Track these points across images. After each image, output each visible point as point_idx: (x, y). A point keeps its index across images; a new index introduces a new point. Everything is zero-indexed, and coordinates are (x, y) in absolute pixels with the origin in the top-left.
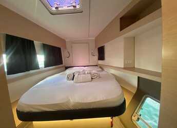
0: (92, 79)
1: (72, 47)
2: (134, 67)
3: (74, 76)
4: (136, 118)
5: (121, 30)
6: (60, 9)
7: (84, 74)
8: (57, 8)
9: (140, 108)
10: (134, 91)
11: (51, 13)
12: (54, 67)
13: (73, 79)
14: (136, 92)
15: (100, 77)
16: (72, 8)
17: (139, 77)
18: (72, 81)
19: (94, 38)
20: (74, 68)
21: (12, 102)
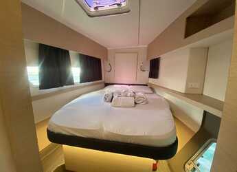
0: (135, 103)
1: (114, 58)
2: (202, 94)
3: (113, 97)
4: (191, 167)
5: (186, 37)
6: (100, 9)
7: (126, 96)
8: (96, 8)
9: (200, 155)
10: (196, 130)
11: (89, 16)
12: (91, 82)
13: (111, 101)
14: (198, 132)
15: (147, 103)
16: (116, 6)
17: (205, 112)
18: (109, 104)
19: (146, 46)
20: (115, 86)
21: (36, 122)
